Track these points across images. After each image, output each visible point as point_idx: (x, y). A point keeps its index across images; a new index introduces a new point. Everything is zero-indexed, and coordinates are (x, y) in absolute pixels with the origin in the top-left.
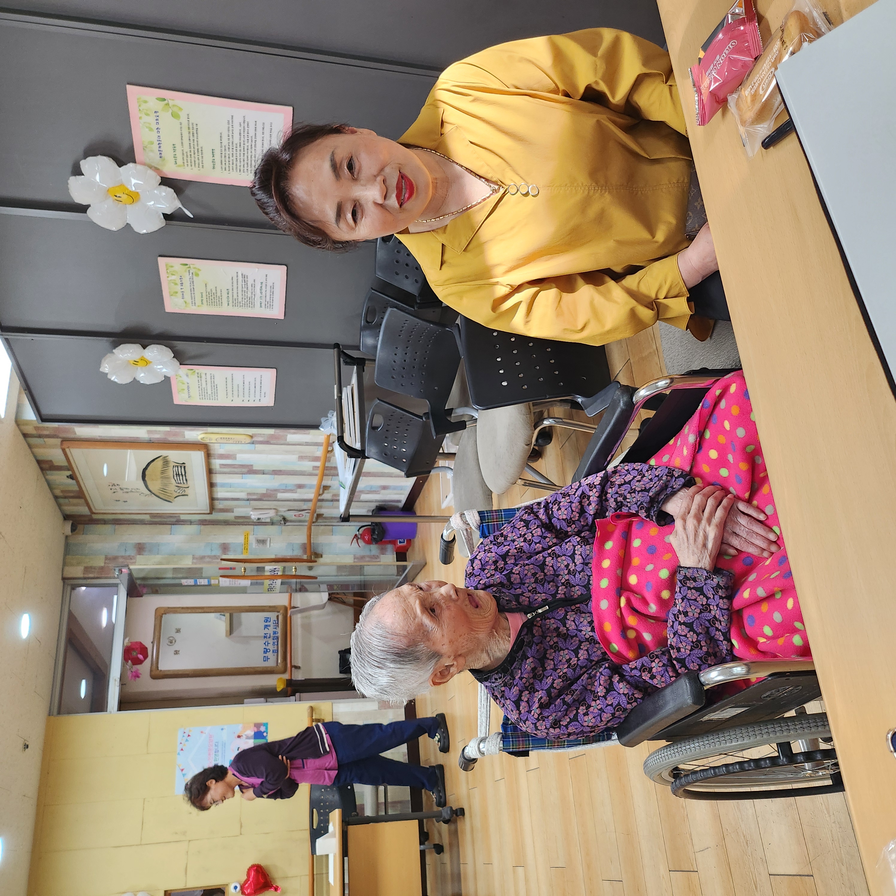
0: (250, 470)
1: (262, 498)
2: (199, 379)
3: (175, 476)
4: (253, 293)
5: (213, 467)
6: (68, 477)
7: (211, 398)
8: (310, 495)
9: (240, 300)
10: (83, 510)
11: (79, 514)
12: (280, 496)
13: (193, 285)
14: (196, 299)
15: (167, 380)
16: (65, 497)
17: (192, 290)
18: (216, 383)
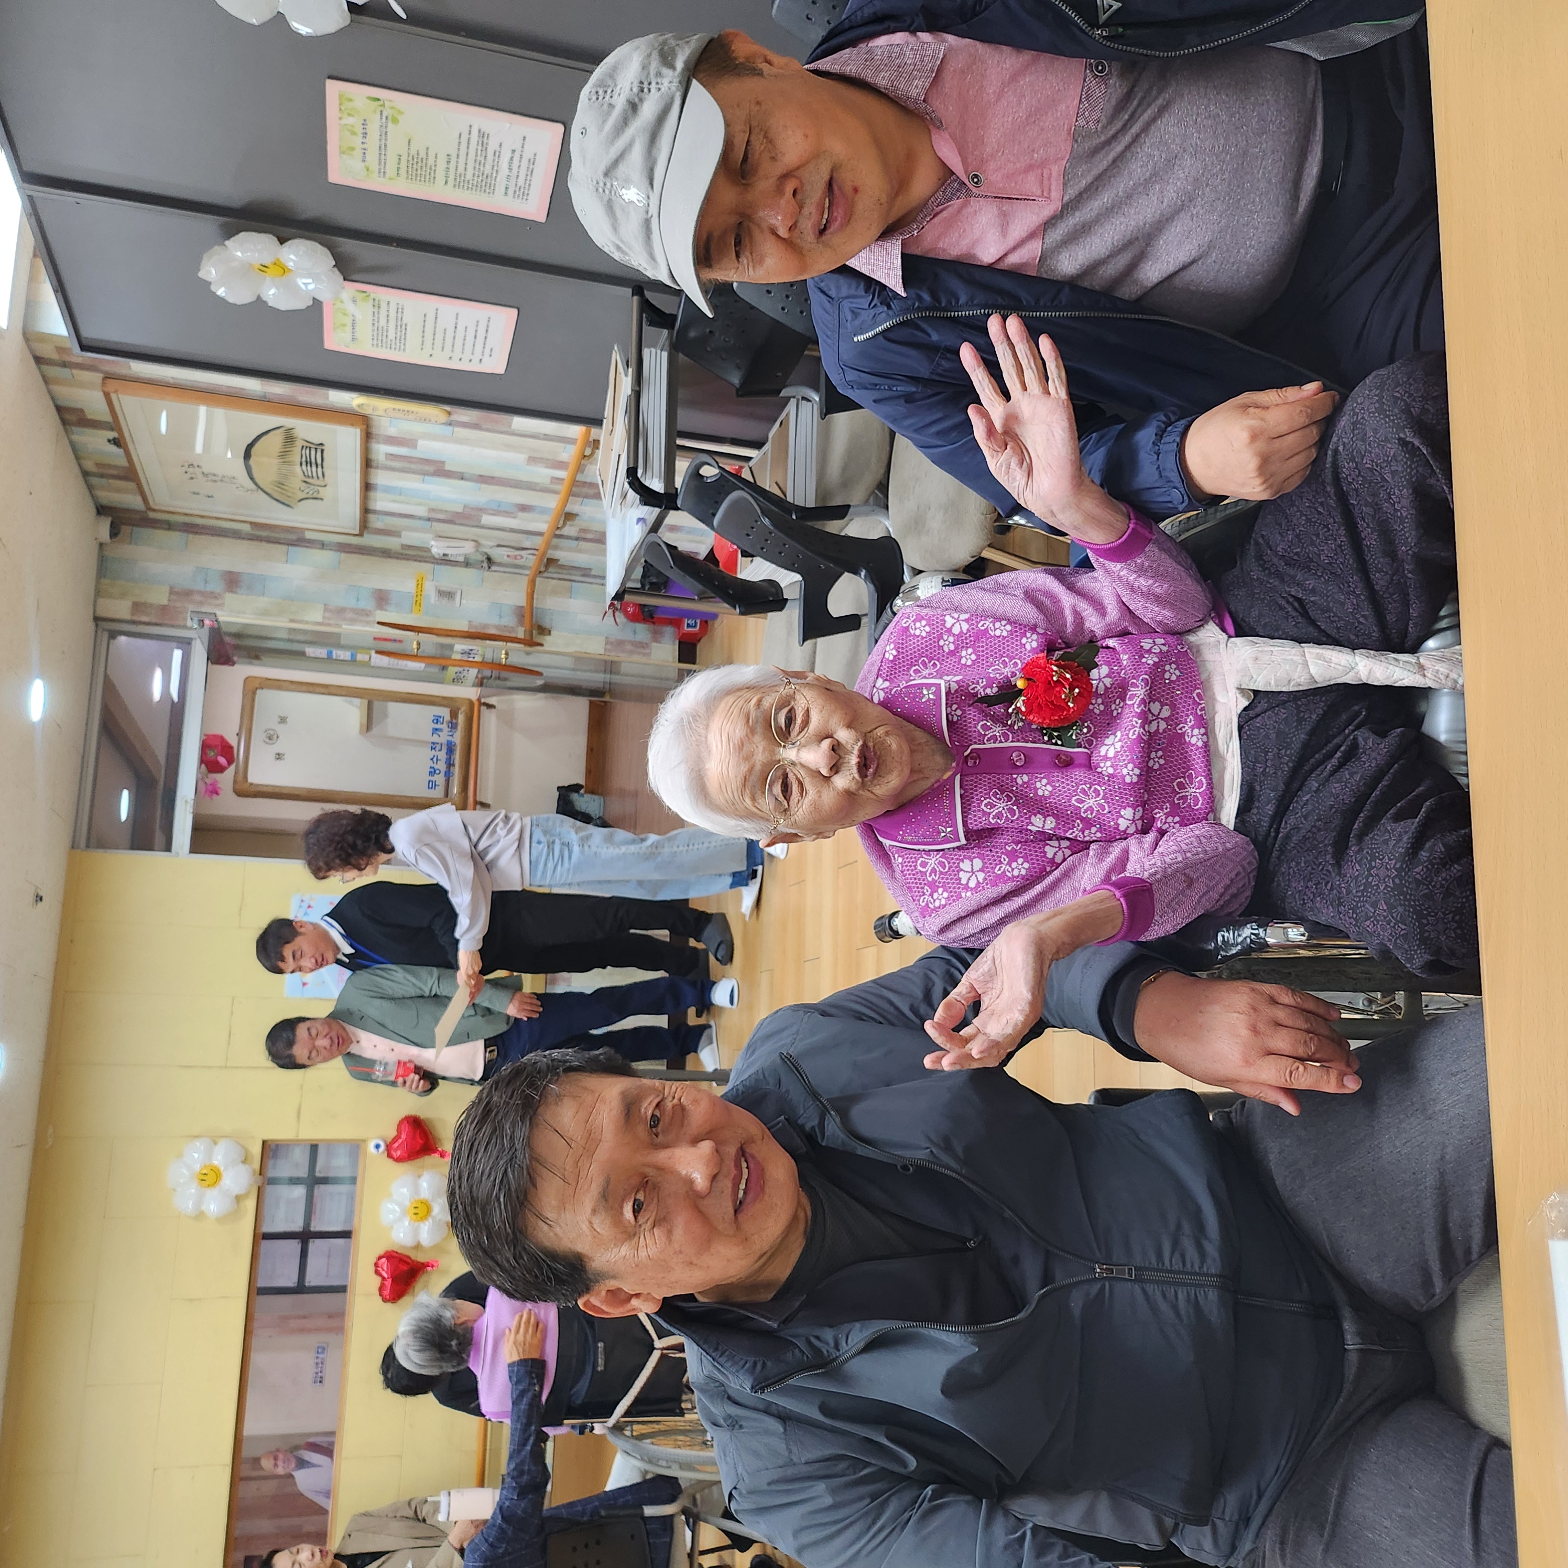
0: (439, 470)
1: (453, 519)
2: (376, 310)
3: (304, 464)
4: (495, 168)
5: (373, 456)
6: (109, 441)
7: (393, 346)
8: (543, 526)
9: (469, 176)
10: (134, 501)
11: (125, 506)
12: (486, 519)
13: (386, 140)
14: (387, 166)
15: (317, 305)
16: (102, 476)
17: (383, 148)
18: (405, 321)
